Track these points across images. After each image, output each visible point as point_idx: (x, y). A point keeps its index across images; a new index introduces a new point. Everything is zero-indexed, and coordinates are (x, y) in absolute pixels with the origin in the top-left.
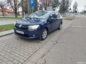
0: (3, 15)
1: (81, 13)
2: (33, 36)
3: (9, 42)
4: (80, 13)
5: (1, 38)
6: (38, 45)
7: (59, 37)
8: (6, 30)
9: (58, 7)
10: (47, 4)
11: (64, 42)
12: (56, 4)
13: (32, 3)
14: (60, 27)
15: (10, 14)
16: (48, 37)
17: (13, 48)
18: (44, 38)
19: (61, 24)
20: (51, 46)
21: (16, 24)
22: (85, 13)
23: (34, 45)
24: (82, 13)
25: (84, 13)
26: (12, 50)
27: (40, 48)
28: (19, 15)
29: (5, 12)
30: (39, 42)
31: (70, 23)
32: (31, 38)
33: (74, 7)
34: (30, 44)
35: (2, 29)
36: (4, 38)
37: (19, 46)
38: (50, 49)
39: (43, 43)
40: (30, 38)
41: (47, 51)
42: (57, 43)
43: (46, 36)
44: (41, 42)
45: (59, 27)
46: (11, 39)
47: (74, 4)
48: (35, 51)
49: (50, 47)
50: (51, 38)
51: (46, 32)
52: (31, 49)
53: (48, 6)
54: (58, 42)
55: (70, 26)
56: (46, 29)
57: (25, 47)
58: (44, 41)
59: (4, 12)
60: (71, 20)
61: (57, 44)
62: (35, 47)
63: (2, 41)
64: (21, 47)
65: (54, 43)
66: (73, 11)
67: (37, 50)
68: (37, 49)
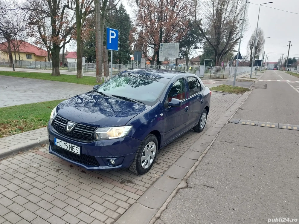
0: (11, 63)
1: (276, 66)
2: (109, 161)
3: (27, 180)
4: (272, 66)
5: (4, 162)
6: (123, 192)
7: (197, 163)
8: (21, 129)
9: (199, 45)
10: (161, 34)
11: (210, 185)
12: (192, 35)
13: (111, 37)
14: (202, 123)
15: (33, 59)
16: (158, 161)
17: (41, 204)
18: (146, 167)
19: (204, 114)
20: (168, 200)
21: (57, 118)
22: (289, 66)
23: (112, 193)
24: (281, 66)
25: (285, 66)
26: (38, 213)
27: (131, 205)
28: (66, 65)
29: (19, 53)
30: (129, 182)
31: (235, 107)
32: (103, 168)
33: (252, 46)
34: (99, 187)
35: (7, 123)
36: (14, 161)
37: (64, 197)
38: (162, 208)
39: (142, 184)
40: (101, 168)
41: (154, 219)
42: (187, 187)
43: (151, 161)
44: (135, 181)
45: (199, 125)
46: (35, 165)
47: (253, 36)
48: (115, 215)
49: (166, 204)
50: (169, 167)
51: (154, 146)
52: (101, 208)
53: (166, 41)
54: (190, 181)
55: (235, 120)
56: (154, 137)
57: (82, 199)
58: (144, 176)
59: (15, 52)
60: (242, 91)
61: (187, 190)
62: (113, 200)
63: (6, 176)
64: (69, 201)
65: (180, 186)
66: (249, 59)
67: (121, 215)
68: (121, 211)
